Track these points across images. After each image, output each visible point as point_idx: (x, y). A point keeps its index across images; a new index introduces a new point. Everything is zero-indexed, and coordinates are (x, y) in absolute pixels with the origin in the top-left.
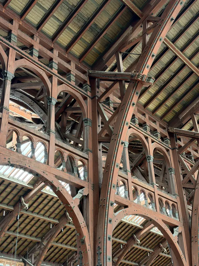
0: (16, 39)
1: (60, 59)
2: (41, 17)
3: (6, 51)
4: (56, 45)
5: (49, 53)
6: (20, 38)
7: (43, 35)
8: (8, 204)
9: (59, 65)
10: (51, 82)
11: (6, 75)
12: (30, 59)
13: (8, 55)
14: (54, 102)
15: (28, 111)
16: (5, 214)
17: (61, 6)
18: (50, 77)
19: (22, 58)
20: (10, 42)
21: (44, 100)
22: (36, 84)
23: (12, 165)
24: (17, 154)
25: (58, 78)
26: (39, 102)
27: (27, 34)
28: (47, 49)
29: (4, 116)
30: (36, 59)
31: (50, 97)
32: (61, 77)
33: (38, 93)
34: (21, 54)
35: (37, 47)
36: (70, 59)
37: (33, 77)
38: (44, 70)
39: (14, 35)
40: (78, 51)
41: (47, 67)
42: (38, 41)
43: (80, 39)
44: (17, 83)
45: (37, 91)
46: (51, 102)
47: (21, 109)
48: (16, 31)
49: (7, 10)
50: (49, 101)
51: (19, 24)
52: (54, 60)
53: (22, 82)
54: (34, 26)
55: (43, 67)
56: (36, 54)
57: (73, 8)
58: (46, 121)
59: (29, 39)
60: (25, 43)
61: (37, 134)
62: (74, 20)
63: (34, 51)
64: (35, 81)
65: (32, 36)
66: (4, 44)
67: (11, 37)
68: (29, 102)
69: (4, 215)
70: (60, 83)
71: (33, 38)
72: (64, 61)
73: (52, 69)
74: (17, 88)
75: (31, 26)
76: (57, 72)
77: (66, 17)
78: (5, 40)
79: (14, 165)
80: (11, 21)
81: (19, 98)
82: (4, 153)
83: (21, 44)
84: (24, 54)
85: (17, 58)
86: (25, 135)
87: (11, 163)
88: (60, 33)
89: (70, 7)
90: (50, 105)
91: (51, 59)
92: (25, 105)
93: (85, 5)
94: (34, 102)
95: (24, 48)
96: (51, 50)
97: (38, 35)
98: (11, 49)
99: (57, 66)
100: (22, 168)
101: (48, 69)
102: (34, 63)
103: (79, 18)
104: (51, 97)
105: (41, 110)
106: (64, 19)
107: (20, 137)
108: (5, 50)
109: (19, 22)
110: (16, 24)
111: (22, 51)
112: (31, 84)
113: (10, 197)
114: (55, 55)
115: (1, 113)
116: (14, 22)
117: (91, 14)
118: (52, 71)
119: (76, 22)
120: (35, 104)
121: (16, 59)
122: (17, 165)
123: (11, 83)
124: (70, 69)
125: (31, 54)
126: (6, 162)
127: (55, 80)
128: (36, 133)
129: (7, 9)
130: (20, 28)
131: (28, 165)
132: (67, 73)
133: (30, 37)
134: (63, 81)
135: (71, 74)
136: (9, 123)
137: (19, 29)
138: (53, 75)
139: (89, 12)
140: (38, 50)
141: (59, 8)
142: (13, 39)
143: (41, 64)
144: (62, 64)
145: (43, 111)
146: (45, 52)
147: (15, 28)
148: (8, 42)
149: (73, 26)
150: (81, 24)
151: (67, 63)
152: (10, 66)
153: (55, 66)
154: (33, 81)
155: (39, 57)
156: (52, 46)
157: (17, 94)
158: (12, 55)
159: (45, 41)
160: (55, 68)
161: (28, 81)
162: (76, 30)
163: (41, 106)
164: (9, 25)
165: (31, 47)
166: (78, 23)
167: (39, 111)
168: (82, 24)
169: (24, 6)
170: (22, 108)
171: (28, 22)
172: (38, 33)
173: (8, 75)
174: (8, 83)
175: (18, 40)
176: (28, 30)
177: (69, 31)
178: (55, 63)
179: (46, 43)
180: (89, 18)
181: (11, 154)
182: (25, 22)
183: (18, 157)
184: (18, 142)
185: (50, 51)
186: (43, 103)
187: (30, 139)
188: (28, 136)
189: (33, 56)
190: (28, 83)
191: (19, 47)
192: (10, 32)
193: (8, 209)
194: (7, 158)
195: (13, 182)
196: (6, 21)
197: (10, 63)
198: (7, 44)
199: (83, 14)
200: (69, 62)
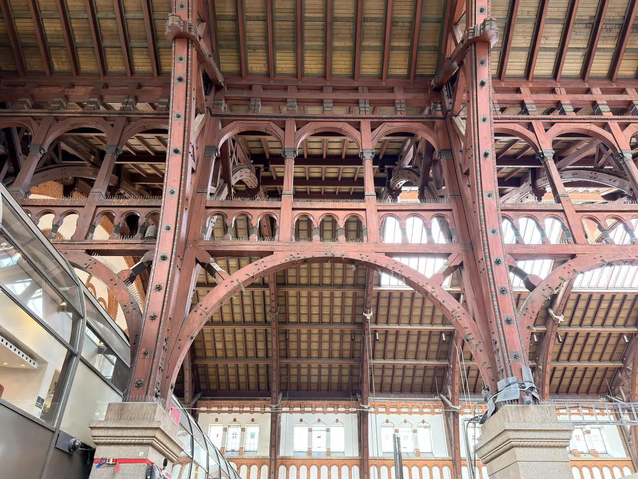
0: (534, 106)
1: (608, 96)
2: (553, 61)
3: (529, 128)
4: (591, 81)
5: (587, 97)
6: (538, 103)
7: (566, 80)
8: (625, 325)
9: (609, 103)
10: (610, 131)
11: (543, 155)
12: (564, 119)
13: (533, 131)
14: (628, 155)
15: (591, 189)
16: (628, 339)
17: (573, 30)
18: (605, 126)
19: (552, 124)
20: (528, 114)
21: (611, 163)
22: (586, 148)
23: (610, 264)
24: (608, 246)
25: (618, 121)
26: (603, 168)
27: (546, 93)
28: (582, 94)
29: (566, 205)
30: (574, 115)
31: (619, 152)
32: (622, 117)
33: (596, 158)
34: (550, 121)
35: (566, 100)
36: (622, 86)
37: (577, 142)
38: (590, 123)
39: (530, 104)
40: (630, 69)
41: (593, 117)
42: (564, 91)
43: (625, 52)
44: (559, 161)
45: (594, 156)
46: (623, 157)
47: (579, 192)
48: (529, 98)
49: (506, 82)
50: (619, 158)
51: (530, 88)
52: (599, 102)
53: (566, 156)
54: (550, 78)
55: (588, 119)
56: (569, 109)
57: (593, 21)
58: (628, 188)
59: (551, 97)
60: (548, 105)
61: (625, 209)
62: (602, 33)
63: (564, 107)
64: (583, 145)
65: (553, 91)
66: (523, 121)
67: (526, 108)
68: (588, 176)
69: (627, 341)
70: (624, 126)
71: (555, 93)
72: (614, 95)
73: (602, 115)
74: (562, 167)
75: (545, 80)
76: (611, 114)
77: (588, 37)
78: (521, 116)
79: (612, 262)
80: (518, 91)
81: (571, 178)
82: (589, 253)
83: (544, 109)
84: (553, 119)
85: (547, 128)
86: (607, 217)
87: (607, 261)
88: (590, 63)
89: (588, 22)
90: (624, 163)
91: (594, 104)
92: (585, 181)
93: (608, 5)
94: (595, 172)
95: (549, 112)
96: (588, 91)
97: (560, 85)
98: (533, 122)
99: (607, 107)
100: (627, 262)
101: (596, 117)
102: (572, 121)
103: (608, 26)
104: (621, 150)
105: (612, 177)
106: (586, 42)
107: (602, 224)
108: (527, 127)
109: (528, 85)
110: (525, 90)
111: (549, 117)
112: (580, 152)
113: (624, 314)
114: (597, 94)
115: (560, 204)
116: (522, 89)
117: (624, 10)
118: (602, 117)
119: (607, 35)
120: (598, 173)
121: (546, 130)
122: (616, 261)
123: (554, 162)
124: (629, 99)
125: (563, 112)
126: (599, 262)
127: (614, 126)
128: (623, 208)
129: (506, 80)
130: (533, 91)
131: (634, 255)
132: (628, 107)
133: (550, 93)
134: (627, 121)
135: (634, 105)
136: (577, 211)
137: (531, 93)
138: (607, 121)
139: (620, 10)
140: (569, 103)
141: (573, 33)
142: (531, 109)
143: (583, 117)
144: (613, 99)
145: (616, 178)
146: (581, 99)
147: (527, 96)
148: (525, 116)
149: (605, 42)
150: (616, 32)
151: (621, 94)
152: (542, 143)
153: (605, 108)
154: (579, 147)
155: (576, 110)
156: (587, 86)
157: (566, 174)
158: (538, 129)
159: (573, 86)
160: (606, 110)
161: (573, 150)
162: (611, 45)
163: (610, 172)
164: (518, 97)
165: (558, 104)
166: (612, 34)
167: (610, 180)
168: (618, 30)
169: (525, 64)
170: (581, 189)
171: (539, 78)
172: (559, 82)
173: (545, 155)
174: (550, 164)
175: (537, 107)
176: (545, 86)
177: (601, 53)
178: (603, 104)
179: (576, 87)
180: (624, 16)
181: (601, 250)
182: (535, 80)
183: (613, 250)
184: (602, 231)
185: (586, 94)
186: (612, 167)
187: (619, 220)
188: (613, 218)
189: (566, 113)
190: (575, 153)
191: (543, 114)
192: (522, 104)
193: (629, 331)
194: (597, 256)
195: (618, 293)
196: (511, 94)
197: (540, 139)
198: (526, 119)
199: (611, 18)
200: (623, 91)
